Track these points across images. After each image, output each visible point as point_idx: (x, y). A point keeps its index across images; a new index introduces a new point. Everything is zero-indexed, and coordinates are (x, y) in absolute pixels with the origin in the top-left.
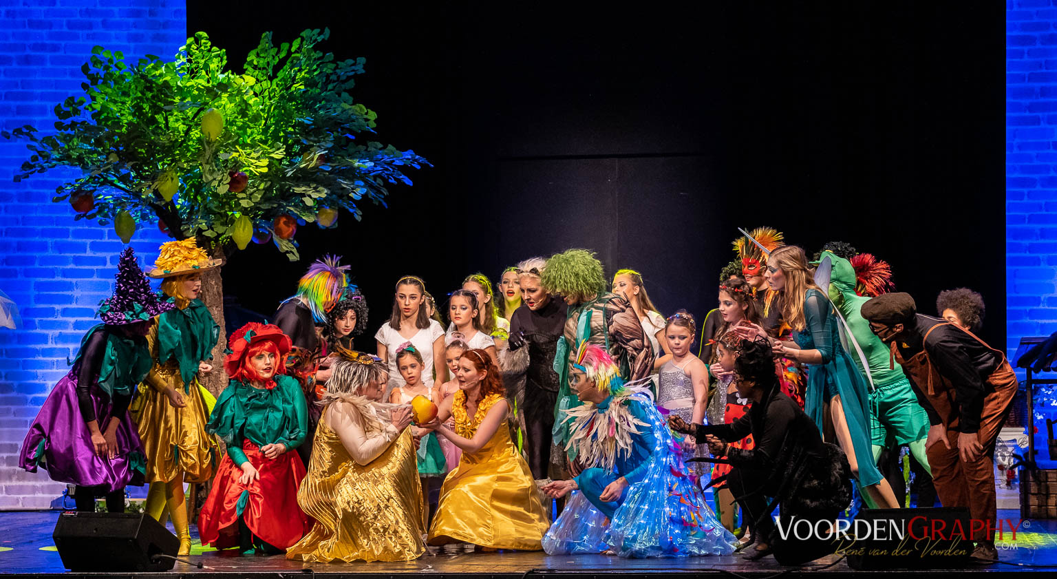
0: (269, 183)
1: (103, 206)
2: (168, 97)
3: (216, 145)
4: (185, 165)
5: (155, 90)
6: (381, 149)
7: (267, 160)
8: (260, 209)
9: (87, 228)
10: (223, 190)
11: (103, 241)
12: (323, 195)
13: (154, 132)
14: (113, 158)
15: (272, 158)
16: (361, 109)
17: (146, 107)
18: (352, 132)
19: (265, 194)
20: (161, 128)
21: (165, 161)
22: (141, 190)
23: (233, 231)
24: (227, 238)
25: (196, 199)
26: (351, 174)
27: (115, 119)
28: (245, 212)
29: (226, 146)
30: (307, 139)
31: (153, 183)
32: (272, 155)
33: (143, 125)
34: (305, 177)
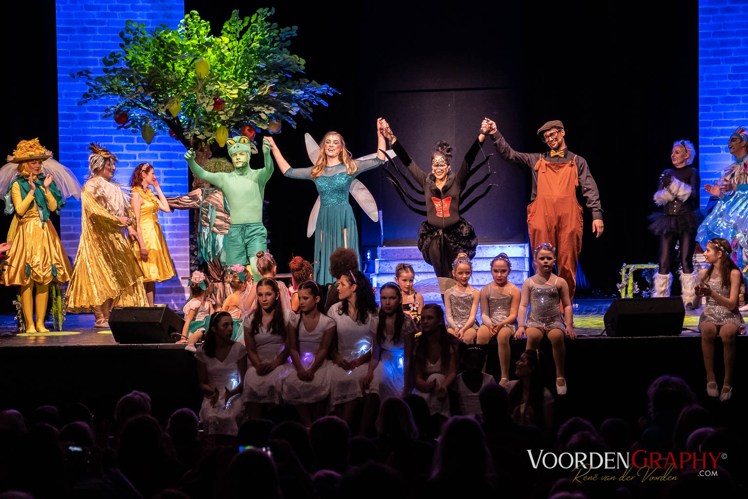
0: (238, 105)
1: (134, 121)
2: (174, 51)
3: (205, 80)
4: (186, 94)
5: (166, 46)
6: (308, 83)
7: (237, 90)
8: (232, 122)
9: (123, 136)
10: (209, 109)
11: (134, 144)
12: (273, 112)
13: (166, 73)
14: (141, 89)
15: (240, 89)
16: (296, 58)
17: (161, 58)
18: (290, 73)
19: (235, 112)
20: (170, 71)
21: (173, 92)
22: (157, 110)
23: (216, 135)
24: (212, 140)
25: (192, 115)
26: (290, 99)
27: (141, 65)
28: (223, 123)
29: (211, 82)
30: (262, 77)
31: (165, 105)
32: (240, 87)
33: (158, 69)
34: (261, 100)
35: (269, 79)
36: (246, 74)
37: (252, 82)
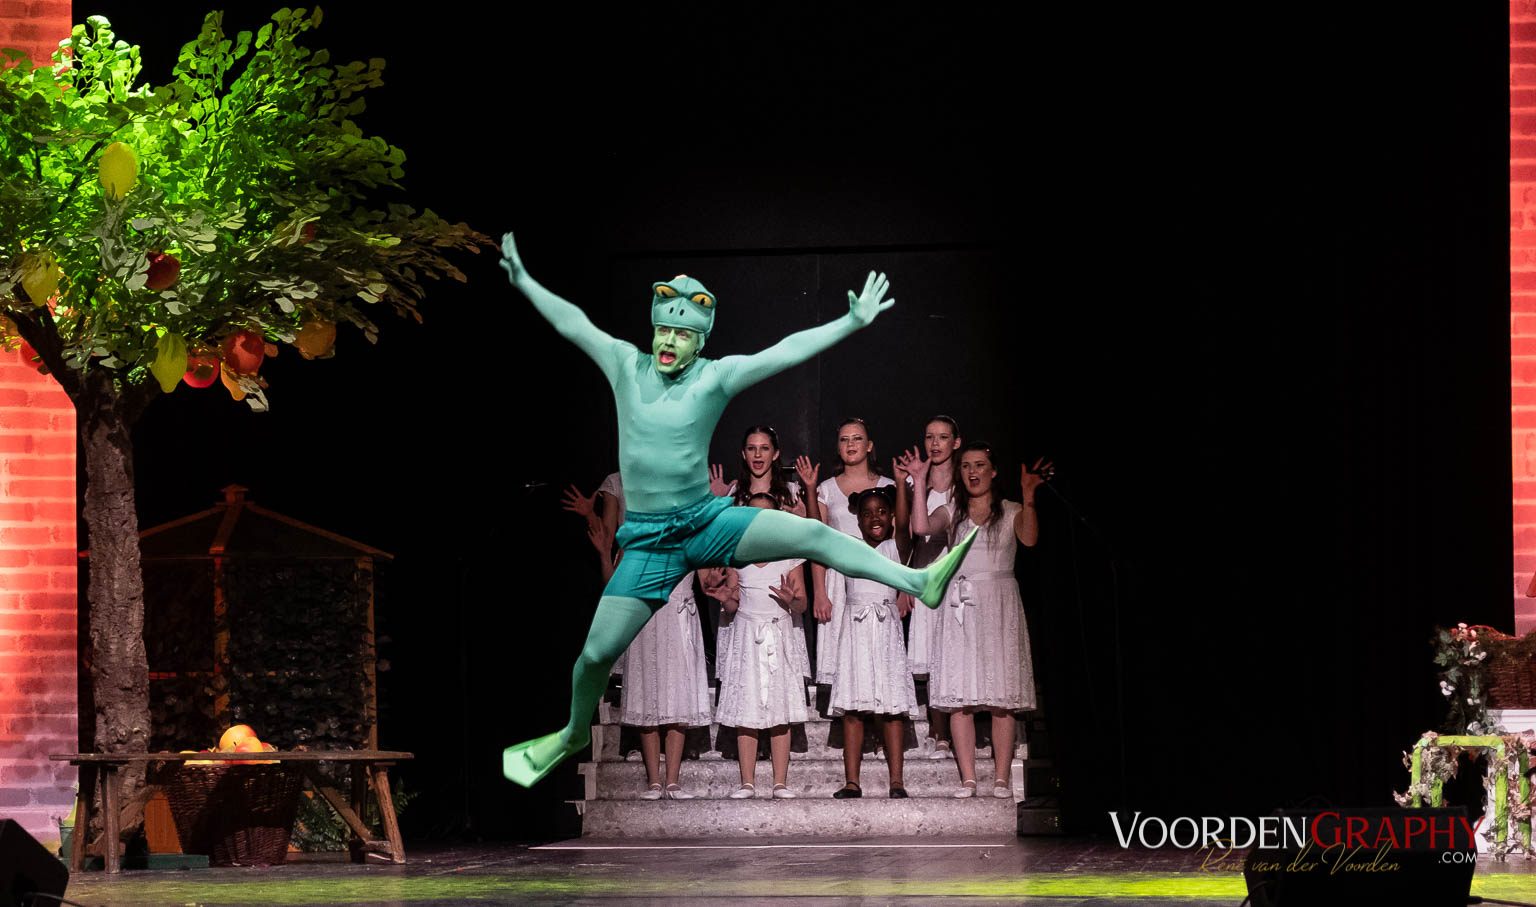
0: (217, 275)
2: (42, 122)
3: (125, 204)
4: (71, 243)
5: (18, 110)
6: (412, 217)
7: (215, 231)
8: (199, 321)
10: (138, 283)
12: (312, 295)
13: (16, 184)
15: (225, 229)
16: (380, 146)
17: (3, 143)
18: (362, 188)
20: (27, 178)
21: (35, 237)
23: (153, 360)
24: (142, 373)
25: (88, 304)
28: (174, 325)
29: (142, 209)
30: (283, 198)
31: (13, 274)
32: (223, 224)
34: (282, 262)
35: (301, 204)
36: (239, 191)
37: (258, 211)
